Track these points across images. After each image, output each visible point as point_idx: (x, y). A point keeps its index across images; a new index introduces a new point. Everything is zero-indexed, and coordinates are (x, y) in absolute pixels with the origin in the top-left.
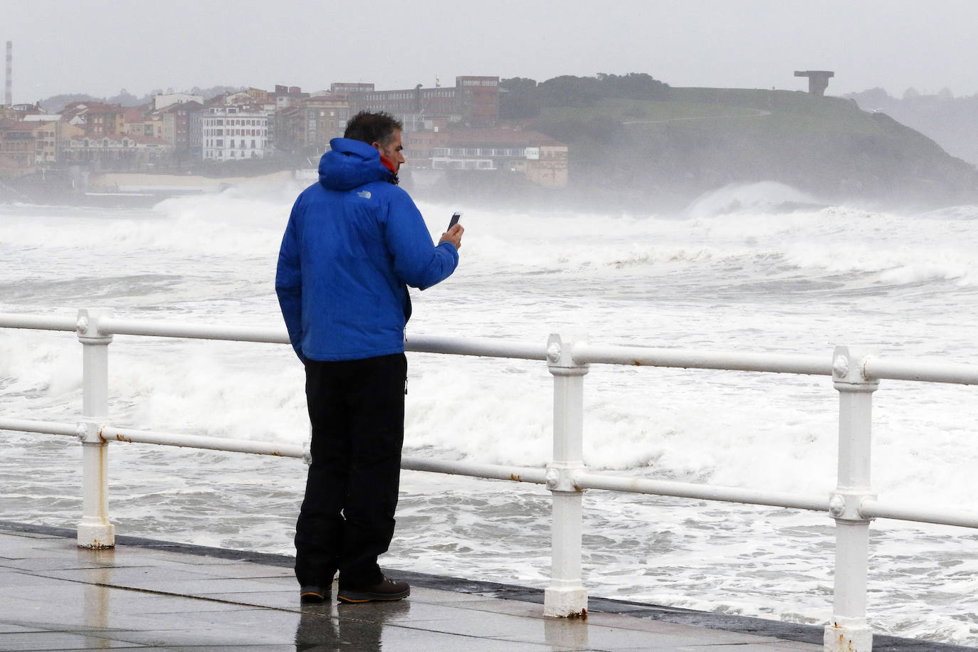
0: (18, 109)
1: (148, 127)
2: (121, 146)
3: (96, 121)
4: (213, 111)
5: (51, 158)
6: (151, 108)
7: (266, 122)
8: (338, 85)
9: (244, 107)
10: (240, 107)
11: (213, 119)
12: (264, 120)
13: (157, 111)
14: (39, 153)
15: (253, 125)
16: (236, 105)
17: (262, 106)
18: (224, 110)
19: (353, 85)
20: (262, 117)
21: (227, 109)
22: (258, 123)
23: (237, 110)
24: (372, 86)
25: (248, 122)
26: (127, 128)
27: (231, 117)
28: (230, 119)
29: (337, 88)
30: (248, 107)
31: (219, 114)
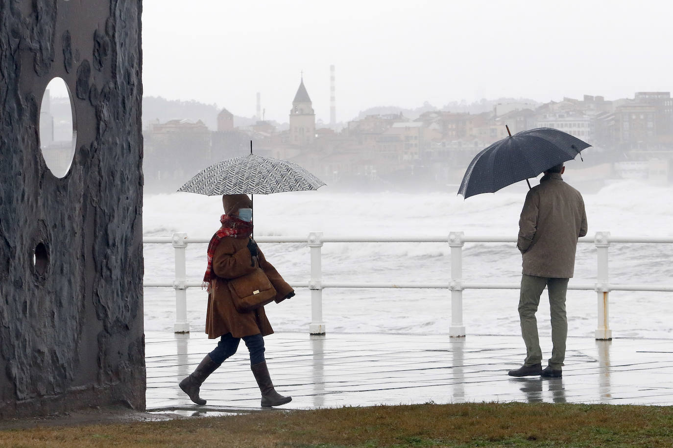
0: (386, 118)
1: (493, 130)
2: (472, 146)
3: (450, 126)
4: (545, 117)
5: (416, 157)
6: (492, 115)
7: (589, 125)
8: (641, 93)
9: (571, 113)
10: (568, 113)
11: (546, 123)
12: (587, 123)
13: (498, 117)
14: (406, 153)
15: (579, 126)
16: (564, 111)
17: (584, 112)
18: (555, 115)
19: (654, 94)
20: (585, 121)
21: (557, 115)
22: (583, 125)
23: (565, 115)
24: (668, 94)
25: (575, 125)
26: (475, 131)
27: (560, 121)
28: (560, 123)
29: (641, 96)
30: (574, 113)
31: (552, 119)
